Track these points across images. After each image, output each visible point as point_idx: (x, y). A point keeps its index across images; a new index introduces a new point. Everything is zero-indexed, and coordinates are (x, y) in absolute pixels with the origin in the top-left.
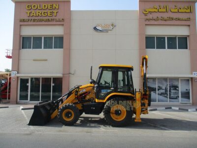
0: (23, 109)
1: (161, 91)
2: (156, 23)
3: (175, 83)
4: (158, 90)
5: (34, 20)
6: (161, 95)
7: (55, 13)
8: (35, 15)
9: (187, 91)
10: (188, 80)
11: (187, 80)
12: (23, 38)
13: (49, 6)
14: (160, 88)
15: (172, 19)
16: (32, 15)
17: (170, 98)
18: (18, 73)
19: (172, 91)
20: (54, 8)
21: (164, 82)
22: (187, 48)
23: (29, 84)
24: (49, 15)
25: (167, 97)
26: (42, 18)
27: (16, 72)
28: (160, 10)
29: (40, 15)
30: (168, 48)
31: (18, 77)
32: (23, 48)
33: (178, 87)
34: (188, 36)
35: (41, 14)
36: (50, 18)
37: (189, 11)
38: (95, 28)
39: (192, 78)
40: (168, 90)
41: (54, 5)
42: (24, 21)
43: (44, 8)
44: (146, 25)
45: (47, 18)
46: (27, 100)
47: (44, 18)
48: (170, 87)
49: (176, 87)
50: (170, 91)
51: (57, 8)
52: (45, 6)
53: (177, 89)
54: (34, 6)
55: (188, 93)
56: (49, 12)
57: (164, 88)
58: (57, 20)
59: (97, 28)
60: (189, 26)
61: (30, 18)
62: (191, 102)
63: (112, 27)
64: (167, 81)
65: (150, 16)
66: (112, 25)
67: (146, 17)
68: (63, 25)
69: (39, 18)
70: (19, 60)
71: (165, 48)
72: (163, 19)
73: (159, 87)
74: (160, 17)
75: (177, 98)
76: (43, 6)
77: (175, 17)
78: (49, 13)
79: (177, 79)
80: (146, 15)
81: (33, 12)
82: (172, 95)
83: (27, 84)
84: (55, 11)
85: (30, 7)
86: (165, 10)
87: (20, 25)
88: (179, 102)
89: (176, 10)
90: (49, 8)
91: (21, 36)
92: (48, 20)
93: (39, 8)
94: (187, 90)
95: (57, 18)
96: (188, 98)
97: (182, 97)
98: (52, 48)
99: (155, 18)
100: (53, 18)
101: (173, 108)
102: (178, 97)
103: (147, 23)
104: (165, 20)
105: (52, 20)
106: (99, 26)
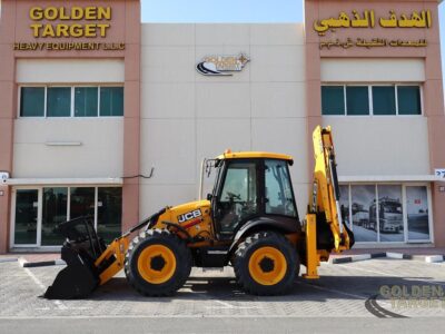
0: (27, 266)
1: (361, 216)
2: (345, 53)
3: (394, 196)
4: (354, 212)
5: (51, 47)
6: (360, 224)
7: (103, 30)
8: (52, 33)
9: (422, 214)
10: (424, 188)
11: (422, 188)
12: (22, 88)
13: (88, 13)
14: (357, 209)
15: (384, 43)
16: (45, 33)
17: (382, 232)
18: (10, 177)
19: (387, 215)
20: (100, 17)
21: (367, 194)
22: (419, 113)
23: (39, 205)
24: (87, 34)
25: (374, 229)
26: (69, 41)
27: (7, 174)
28: (355, 23)
29: (66, 34)
30: (375, 113)
31: (10, 187)
32: (21, 115)
33: (400, 205)
34: (423, 83)
35: (68, 31)
36: (90, 41)
37: (422, 23)
38: (201, 67)
39: (432, 183)
40: (377, 212)
41: (101, 11)
42: (24, 47)
43: (74, 17)
44: (322, 58)
45: (84, 41)
46: (35, 243)
47: (76, 41)
48: (381, 205)
49: (395, 206)
50: (382, 216)
52: (77, 11)
53: (399, 209)
54: (51, 12)
55: (425, 219)
56: (87, 26)
57: (367, 208)
58: (108, 46)
59: (205, 65)
60: (424, 58)
61: (41, 41)
62: (432, 239)
63: (241, 65)
64: (374, 192)
65: (333, 37)
66: (242, 59)
67: (322, 40)
68: (122, 58)
69: (63, 41)
70: (12, 143)
71: (368, 114)
72: (362, 44)
73: (355, 205)
74: (354, 40)
75: (398, 231)
76: (74, 12)
77: (390, 39)
78: (87, 30)
79: (397, 186)
80: (321, 34)
81: (49, 26)
82: (386, 225)
83: (35, 205)
84: (102, 25)
85: (41, 14)
86: (365, 23)
87: (16, 58)
88: (403, 240)
89: (393, 23)
90: (87, 17)
91: (16, 85)
92: (87, 47)
93: (62, 17)
94: (421, 211)
95: (108, 41)
96: (425, 230)
97: (410, 228)
98: (96, 115)
99: (344, 40)
100: (97, 41)
101: (389, 254)
102: (402, 228)
103: (325, 52)
104: (367, 47)
105: (96, 47)
106: (210, 60)
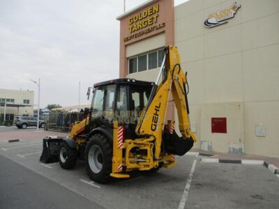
5: (136, 36)
7: (155, 19)
8: (136, 29)
12: (130, 60)
13: (149, 12)
16: (134, 29)
20: (154, 12)
24: (149, 23)
26: (142, 30)
29: (141, 27)
32: (131, 72)
35: (142, 25)
36: (150, 27)
38: (207, 23)
41: (154, 8)
42: (127, 40)
43: (144, 16)
45: (148, 28)
47: (145, 29)
51: (157, 10)
52: (145, 13)
54: (135, 18)
56: (149, 19)
58: (158, 27)
59: (209, 21)
61: (134, 33)
63: (233, 12)
68: (164, 32)
69: (140, 31)
76: (143, 14)
78: (149, 21)
81: (135, 26)
84: (155, 16)
85: (132, 21)
87: (126, 46)
90: (149, 14)
91: (128, 58)
92: (149, 31)
93: (140, 18)
95: (157, 25)
100: (152, 26)
105: (153, 29)
106: (212, 16)
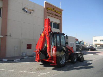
2: (51, 15)
15: (56, 15)
22: (58, 29)
28: (52, 10)
30: (53, 28)
34: (59, 24)
37: (60, 13)
44: (47, 15)
60: (60, 20)
65: (49, 11)
66: (33, 10)
67: (47, 11)
74: (52, 13)
80: (47, 10)
86: (54, 10)
89: (57, 12)
103: (48, 14)
104: (54, 15)
